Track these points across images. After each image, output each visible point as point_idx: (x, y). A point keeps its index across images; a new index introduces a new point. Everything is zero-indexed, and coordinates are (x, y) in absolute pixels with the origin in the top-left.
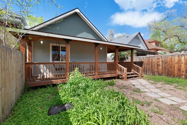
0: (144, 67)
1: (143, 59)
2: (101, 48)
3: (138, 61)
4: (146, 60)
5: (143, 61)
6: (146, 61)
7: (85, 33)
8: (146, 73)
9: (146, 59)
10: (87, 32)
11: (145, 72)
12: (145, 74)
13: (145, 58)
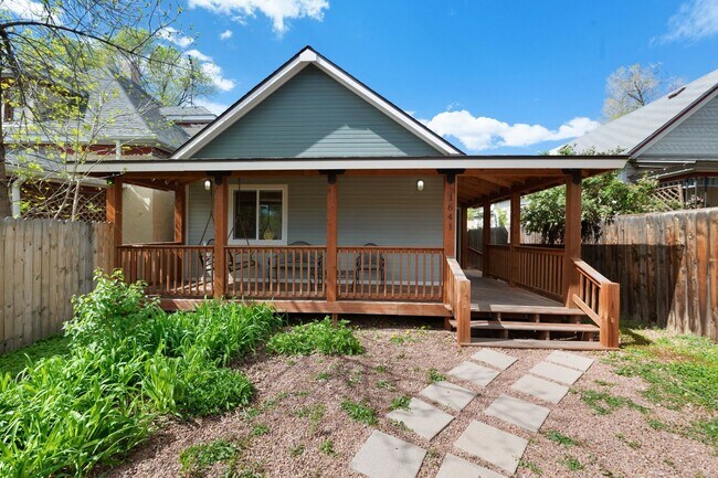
0: (690, 281)
1: (684, 228)
2: (421, 183)
3: (651, 241)
4: (700, 238)
5: (681, 241)
6: (698, 243)
7: (345, 131)
8: (698, 322)
9: (699, 232)
10: (352, 126)
11: (692, 316)
12: (693, 329)
13: (691, 225)
